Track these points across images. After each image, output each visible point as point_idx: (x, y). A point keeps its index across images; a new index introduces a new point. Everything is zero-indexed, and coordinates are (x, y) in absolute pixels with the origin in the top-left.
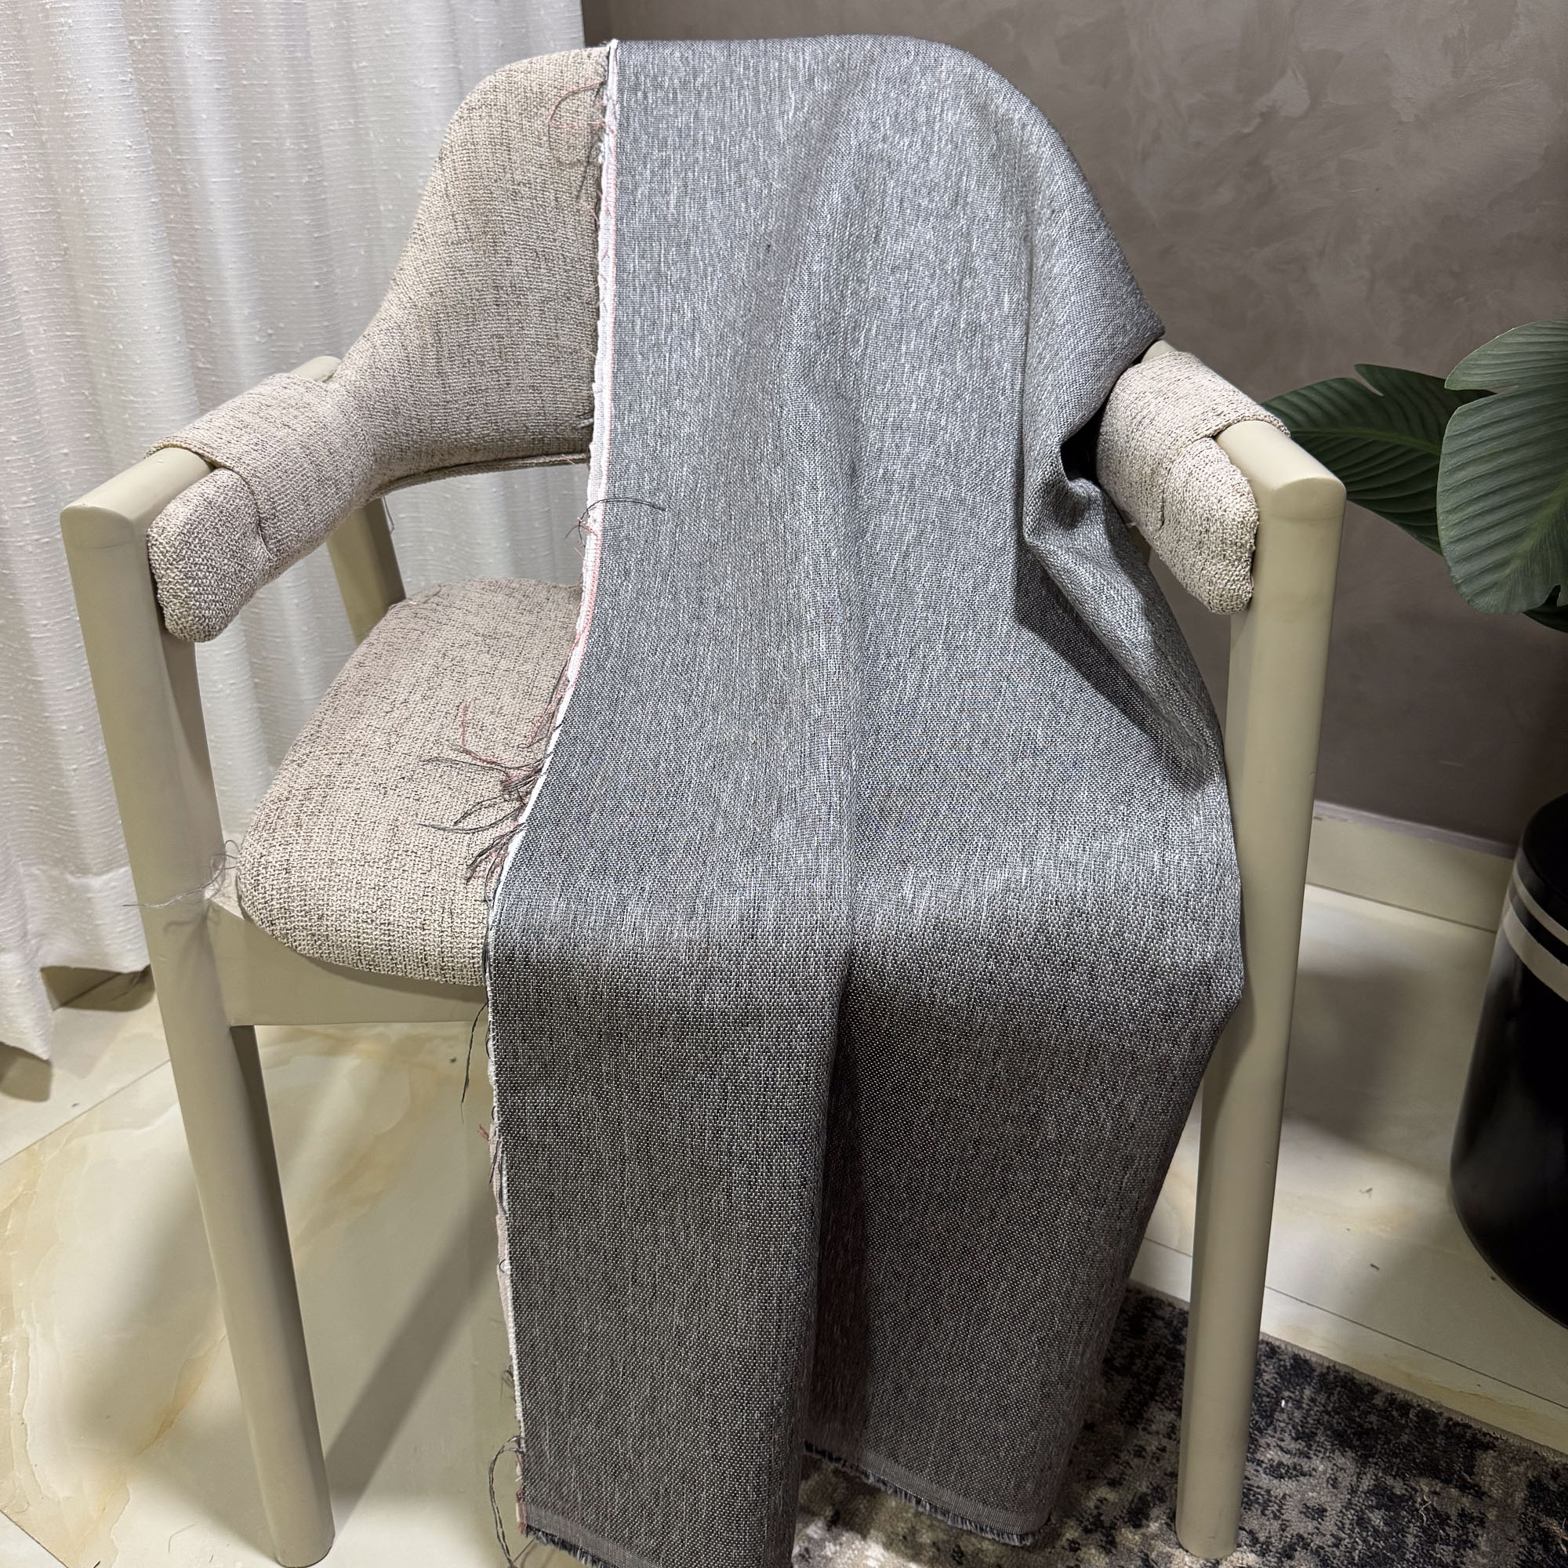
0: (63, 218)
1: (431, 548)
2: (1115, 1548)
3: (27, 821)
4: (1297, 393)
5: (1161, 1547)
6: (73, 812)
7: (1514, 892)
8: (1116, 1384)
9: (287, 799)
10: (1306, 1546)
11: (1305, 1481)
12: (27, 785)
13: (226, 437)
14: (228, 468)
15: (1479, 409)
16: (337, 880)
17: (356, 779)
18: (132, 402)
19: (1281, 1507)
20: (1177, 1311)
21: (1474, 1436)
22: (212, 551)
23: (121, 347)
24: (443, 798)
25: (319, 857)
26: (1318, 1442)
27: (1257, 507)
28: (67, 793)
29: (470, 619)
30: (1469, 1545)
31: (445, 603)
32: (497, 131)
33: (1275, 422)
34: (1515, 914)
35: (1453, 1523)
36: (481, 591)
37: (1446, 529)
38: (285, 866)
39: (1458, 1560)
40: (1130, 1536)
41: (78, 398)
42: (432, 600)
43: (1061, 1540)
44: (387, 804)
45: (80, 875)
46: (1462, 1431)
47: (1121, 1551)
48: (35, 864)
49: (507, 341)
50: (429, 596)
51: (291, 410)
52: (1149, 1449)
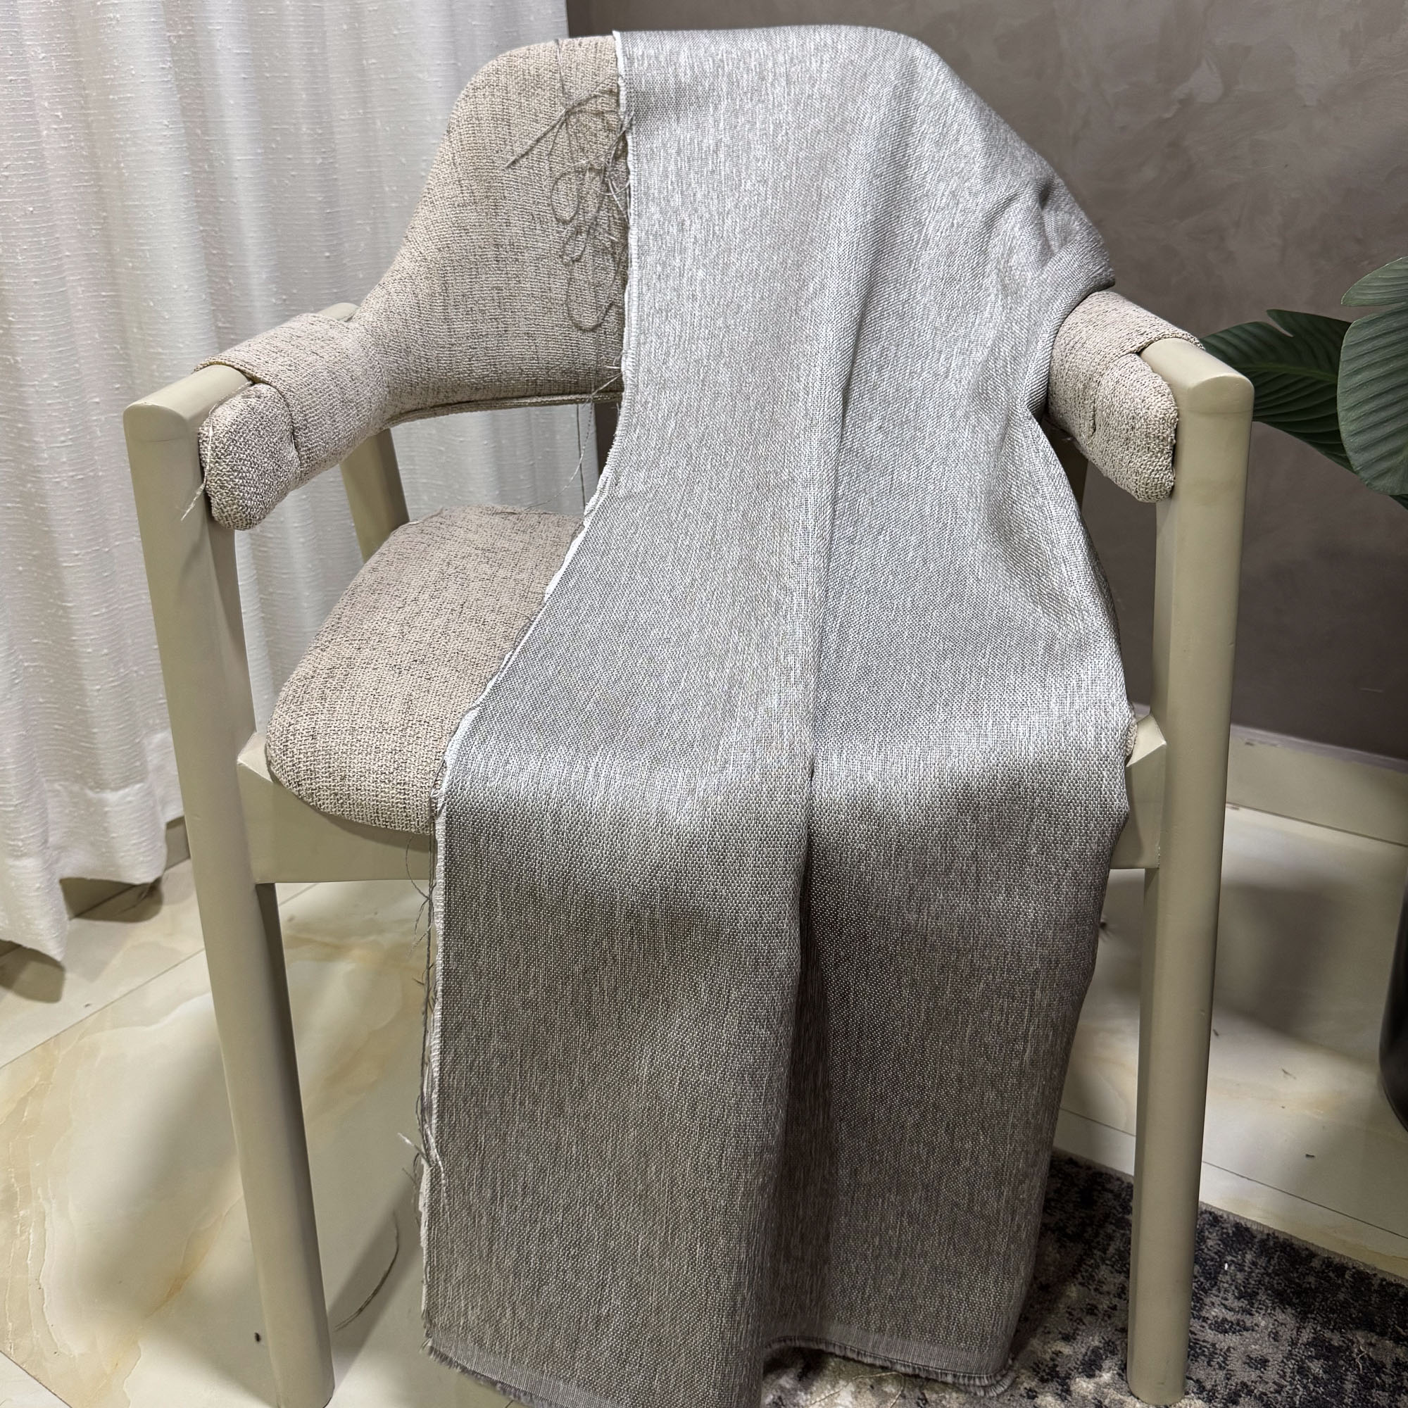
0: (105, 190)
2: (1070, 1395)
3: (53, 739)
4: (1214, 336)
5: (1114, 1395)
6: (95, 730)
8: (1069, 1249)
9: (313, 677)
10: (1250, 1393)
11: (1248, 1335)
12: (54, 706)
13: (264, 358)
14: (267, 383)
16: (358, 745)
17: (374, 661)
18: (160, 354)
19: (1225, 1359)
20: (1125, 1184)
21: (1406, 1295)
22: (254, 449)
23: (152, 304)
24: (452, 679)
25: (342, 725)
26: (1260, 1301)
27: (1176, 405)
28: (89, 712)
29: (470, 536)
30: (1404, 1391)
31: (448, 522)
32: (498, 108)
35: (1388, 1371)
36: (480, 515)
37: (1346, 424)
38: (312, 733)
39: (1393, 1404)
40: (1085, 1385)
41: (110, 352)
42: (435, 519)
43: (1020, 1388)
44: (402, 681)
45: (98, 790)
46: (1395, 1291)
47: (1076, 1399)
48: (55, 781)
49: (505, 293)
50: (432, 517)
51: (318, 341)
52: (1100, 1307)
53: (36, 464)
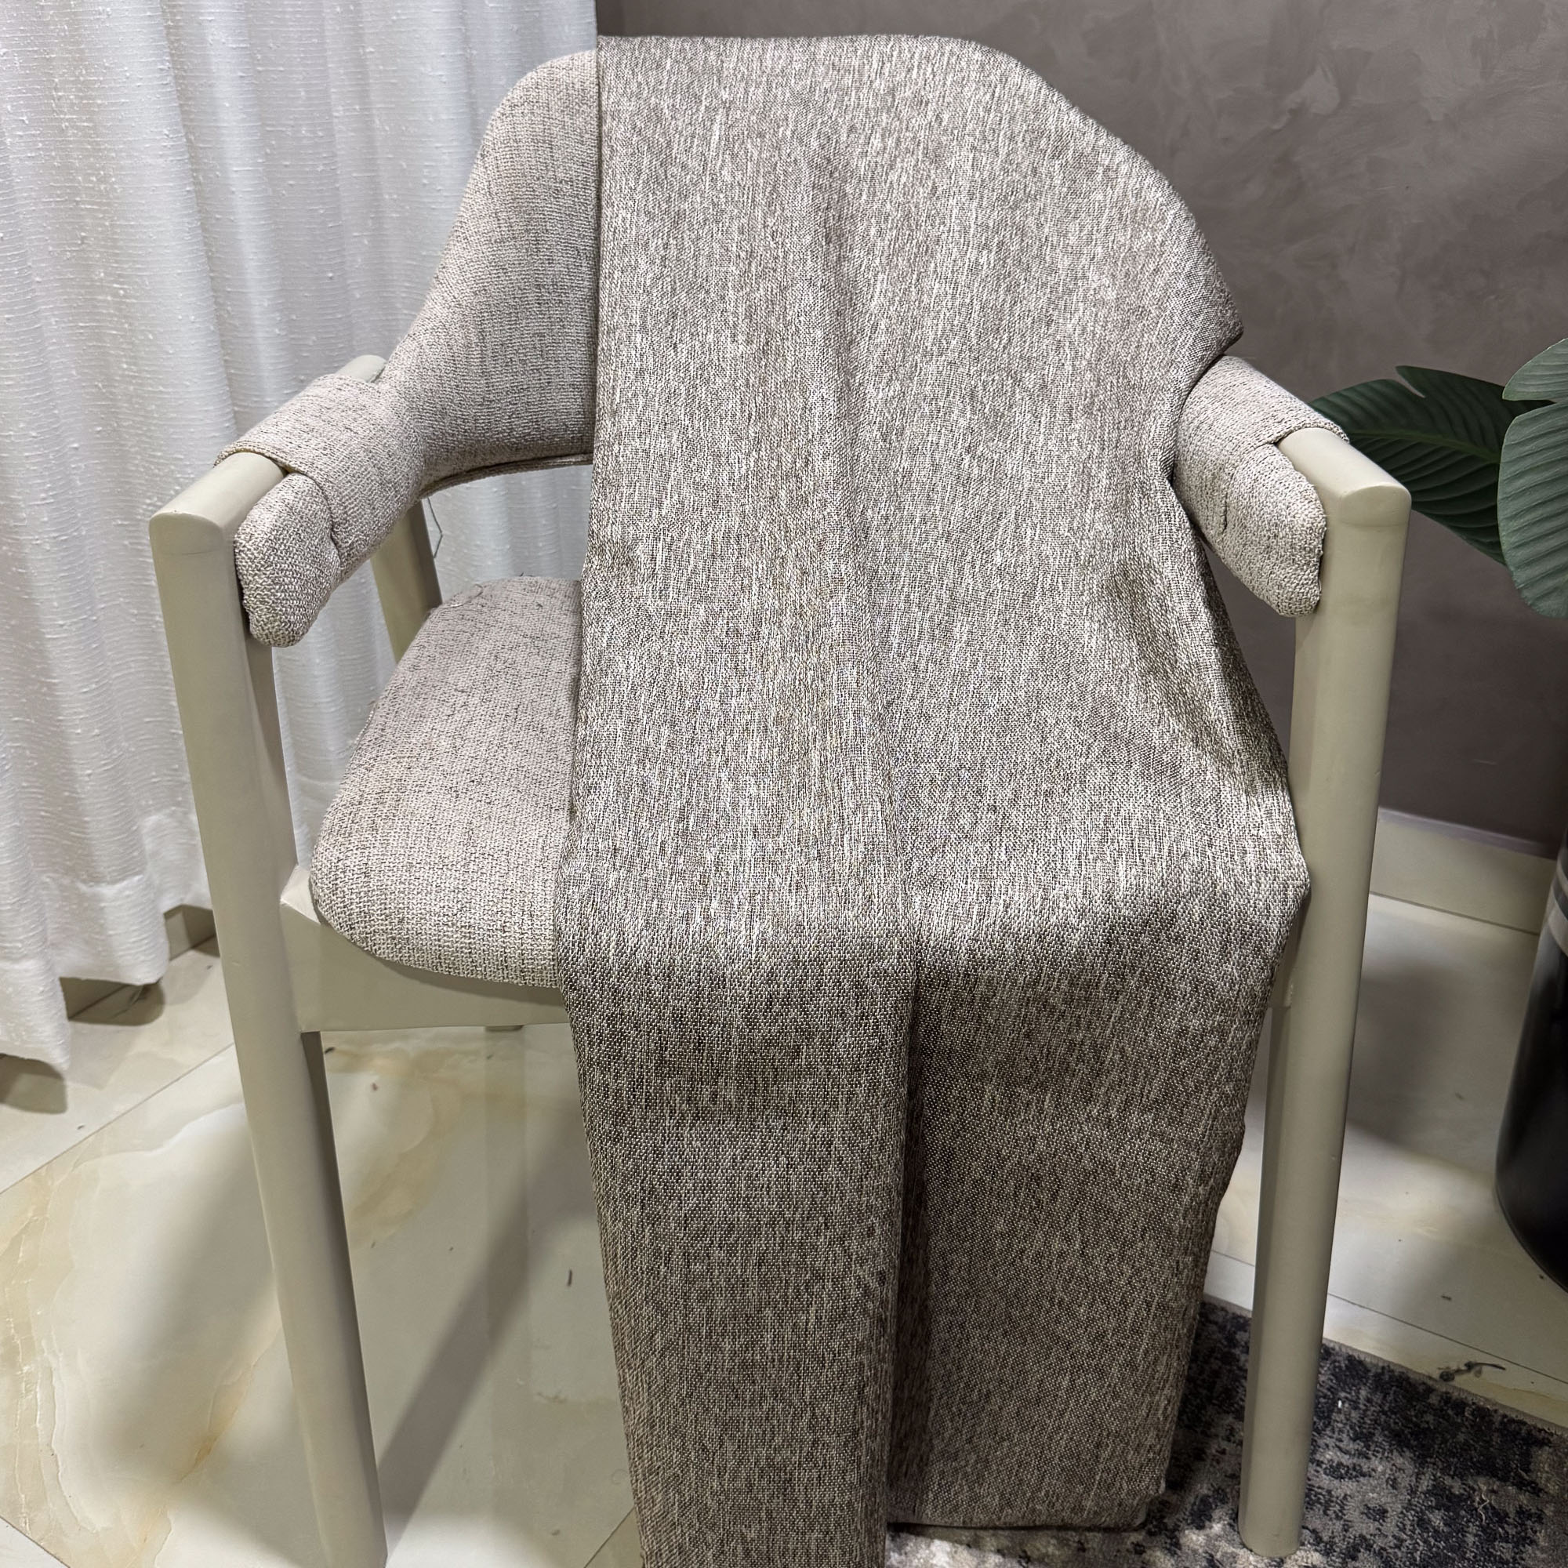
0: (83, 207)
2: (1180, 1549)
3: (38, 827)
4: (1338, 394)
5: (1225, 1547)
6: (86, 819)
7: (1558, 890)
9: (360, 803)
10: (1369, 1547)
11: (1365, 1482)
12: (39, 791)
14: (303, 474)
15: (1535, 419)
16: (417, 884)
17: (427, 783)
19: (1342, 1508)
21: (1529, 1433)
22: (296, 556)
23: (151, 337)
24: (514, 801)
25: (397, 861)
26: (1377, 1443)
27: (1325, 513)
28: (80, 799)
29: (517, 621)
30: (1528, 1541)
31: (489, 604)
32: (539, 128)
33: (1335, 429)
34: (1559, 909)
35: (1511, 1520)
36: (523, 592)
37: (1508, 535)
38: (364, 870)
39: (1518, 1556)
40: (1194, 1538)
41: (90, 390)
42: (475, 601)
43: (1126, 1544)
44: (460, 808)
45: (91, 884)
46: (1517, 1428)
47: (1186, 1553)
48: (45, 872)
49: (548, 340)
50: (472, 599)
51: (350, 413)
52: (1208, 1451)
53: (12, 523)
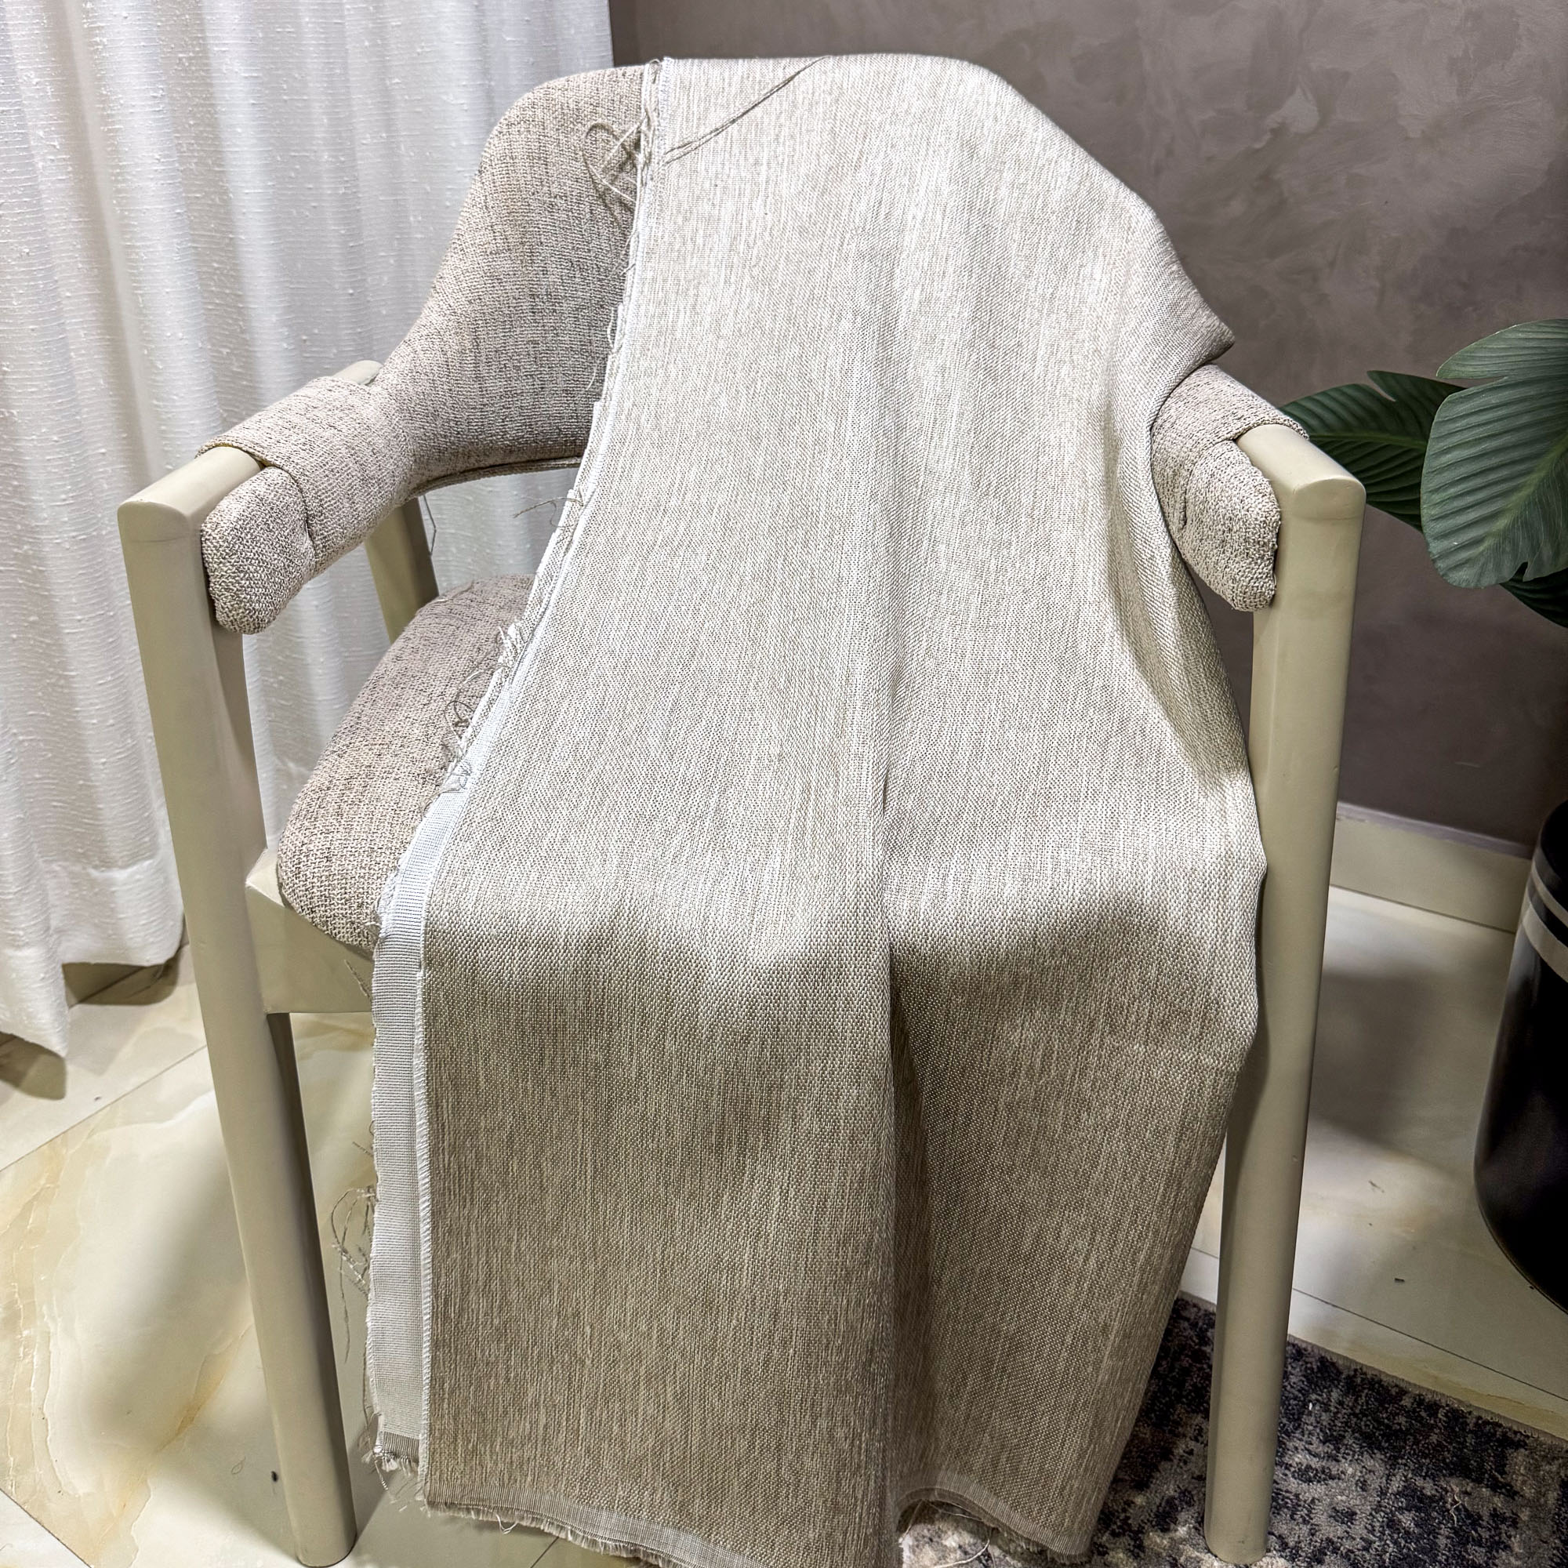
1: (454, 550)
2: (1144, 1552)
3: (50, 817)
4: (1310, 398)
5: (1190, 1552)
7: (1533, 890)
9: (328, 789)
10: (1336, 1550)
11: (1334, 1485)
12: (51, 781)
13: (275, 436)
14: (278, 467)
16: (377, 868)
17: (396, 770)
19: (1310, 1512)
20: (1202, 1312)
21: (1504, 1434)
25: (359, 846)
26: (1347, 1445)
27: (1279, 507)
28: (94, 787)
29: (503, 615)
30: (1502, 1546)
31: (479, 599)
32: (535, 145)
33: (1294, 426)
34: (1534, 911)
35: (1484, 1523)
36: (514, 588)
37: (1428, 508)
38: (326, 855)
39: (1490, 1561)
40: (1158, 1540)
42: (465, 595)
45: (104, 869)
46: (1492, 1430)
47: (1150, 1556)
48: (56, 861)
49: (541, 347)
50: (462, 593)
51: (336, 412)
52: (1176, 1452)
53: (34, 524)
